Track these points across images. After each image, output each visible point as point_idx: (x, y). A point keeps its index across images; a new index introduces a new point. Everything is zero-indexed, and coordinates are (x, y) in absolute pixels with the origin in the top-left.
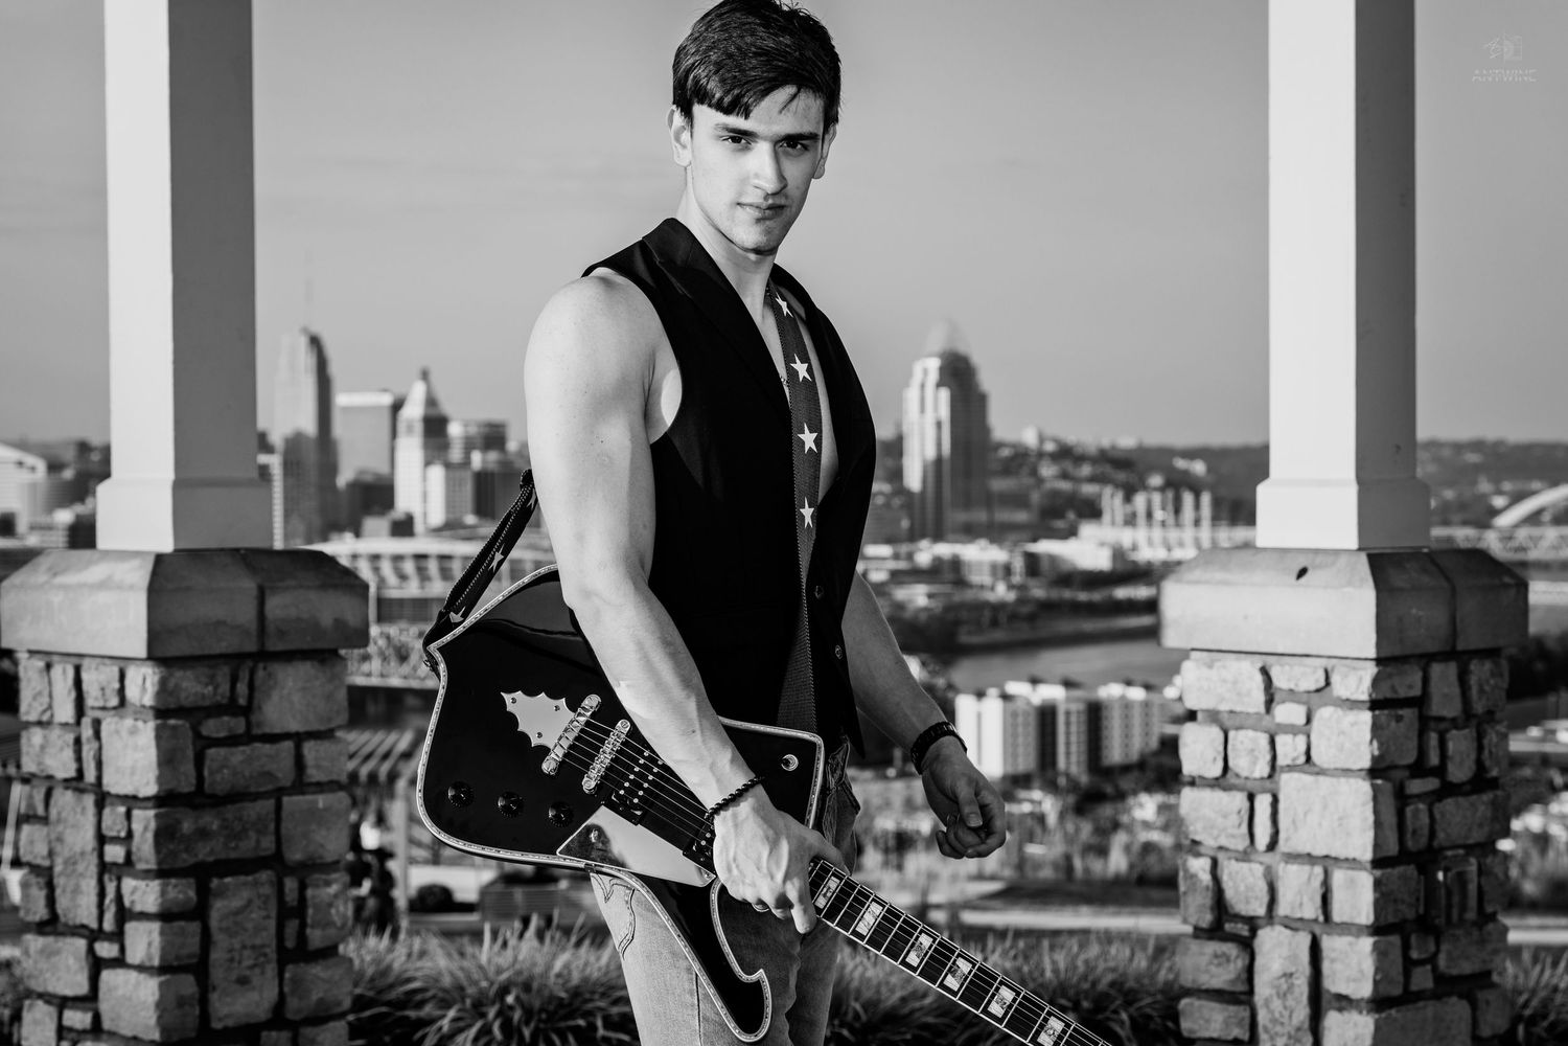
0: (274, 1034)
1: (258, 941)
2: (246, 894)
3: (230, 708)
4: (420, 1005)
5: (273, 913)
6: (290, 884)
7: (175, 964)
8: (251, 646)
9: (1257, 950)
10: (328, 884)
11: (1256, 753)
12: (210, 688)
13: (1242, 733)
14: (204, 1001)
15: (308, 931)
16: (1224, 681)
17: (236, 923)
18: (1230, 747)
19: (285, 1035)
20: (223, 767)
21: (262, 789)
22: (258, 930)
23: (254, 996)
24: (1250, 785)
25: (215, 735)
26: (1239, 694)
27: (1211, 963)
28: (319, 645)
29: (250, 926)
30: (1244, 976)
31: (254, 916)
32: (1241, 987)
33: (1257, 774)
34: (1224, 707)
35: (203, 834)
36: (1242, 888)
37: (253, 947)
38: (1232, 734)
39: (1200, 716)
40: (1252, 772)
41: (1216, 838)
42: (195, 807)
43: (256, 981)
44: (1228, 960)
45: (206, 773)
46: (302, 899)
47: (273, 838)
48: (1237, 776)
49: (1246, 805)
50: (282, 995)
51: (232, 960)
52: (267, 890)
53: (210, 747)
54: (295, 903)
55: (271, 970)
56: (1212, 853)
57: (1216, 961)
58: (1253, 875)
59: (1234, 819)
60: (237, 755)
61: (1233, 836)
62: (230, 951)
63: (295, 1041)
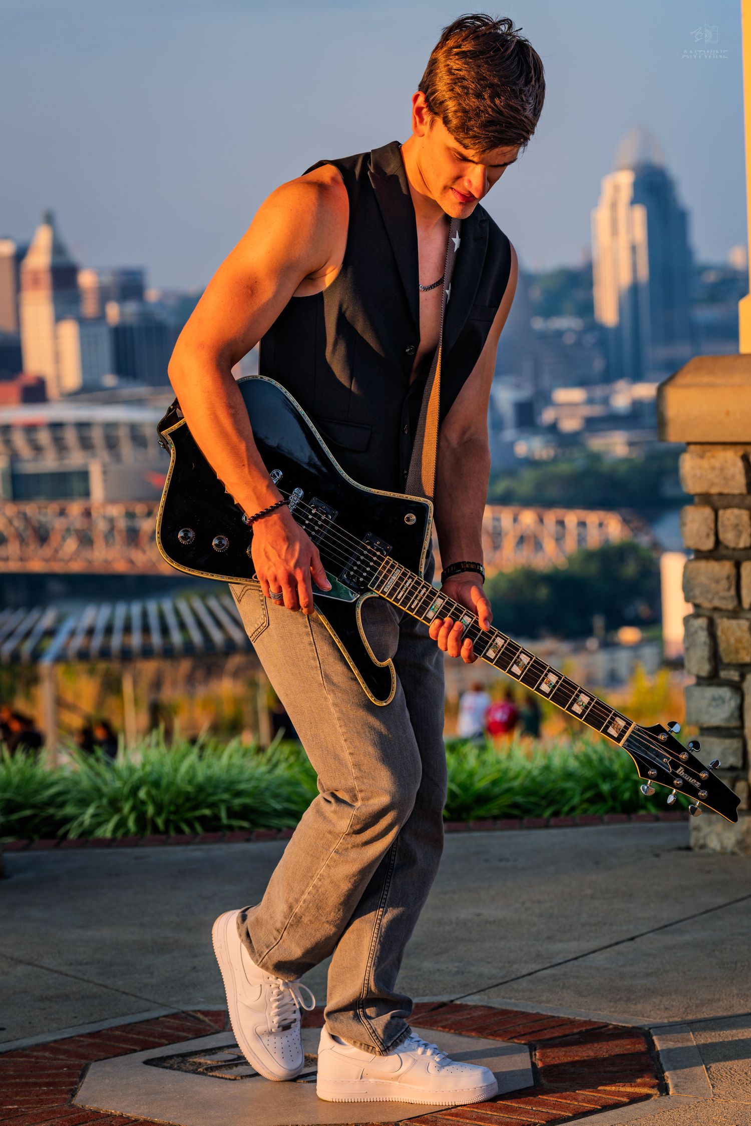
4: (62, 805)
9: (746, 691)
11: (740, 528)
13: (729, 512)
16: (713, 468)
18: (720, 523)
24: (737, 554)
26: (725, 479)
27: (710, 705)
30: (737, 714)
32: (734, 723)
33: (742, 545)
34: (714, 490)
36: (732, 641)
38: (721, 513)
39: (696, 499)
40: (738, 543)
41: (711, 601)
44: (724, 701)
48: (727, 547)
49: (733, 571)
56: (708, 613)
57: (714, 703)
58: (741, 629)
59: (724, 584)
61: (724, 598)
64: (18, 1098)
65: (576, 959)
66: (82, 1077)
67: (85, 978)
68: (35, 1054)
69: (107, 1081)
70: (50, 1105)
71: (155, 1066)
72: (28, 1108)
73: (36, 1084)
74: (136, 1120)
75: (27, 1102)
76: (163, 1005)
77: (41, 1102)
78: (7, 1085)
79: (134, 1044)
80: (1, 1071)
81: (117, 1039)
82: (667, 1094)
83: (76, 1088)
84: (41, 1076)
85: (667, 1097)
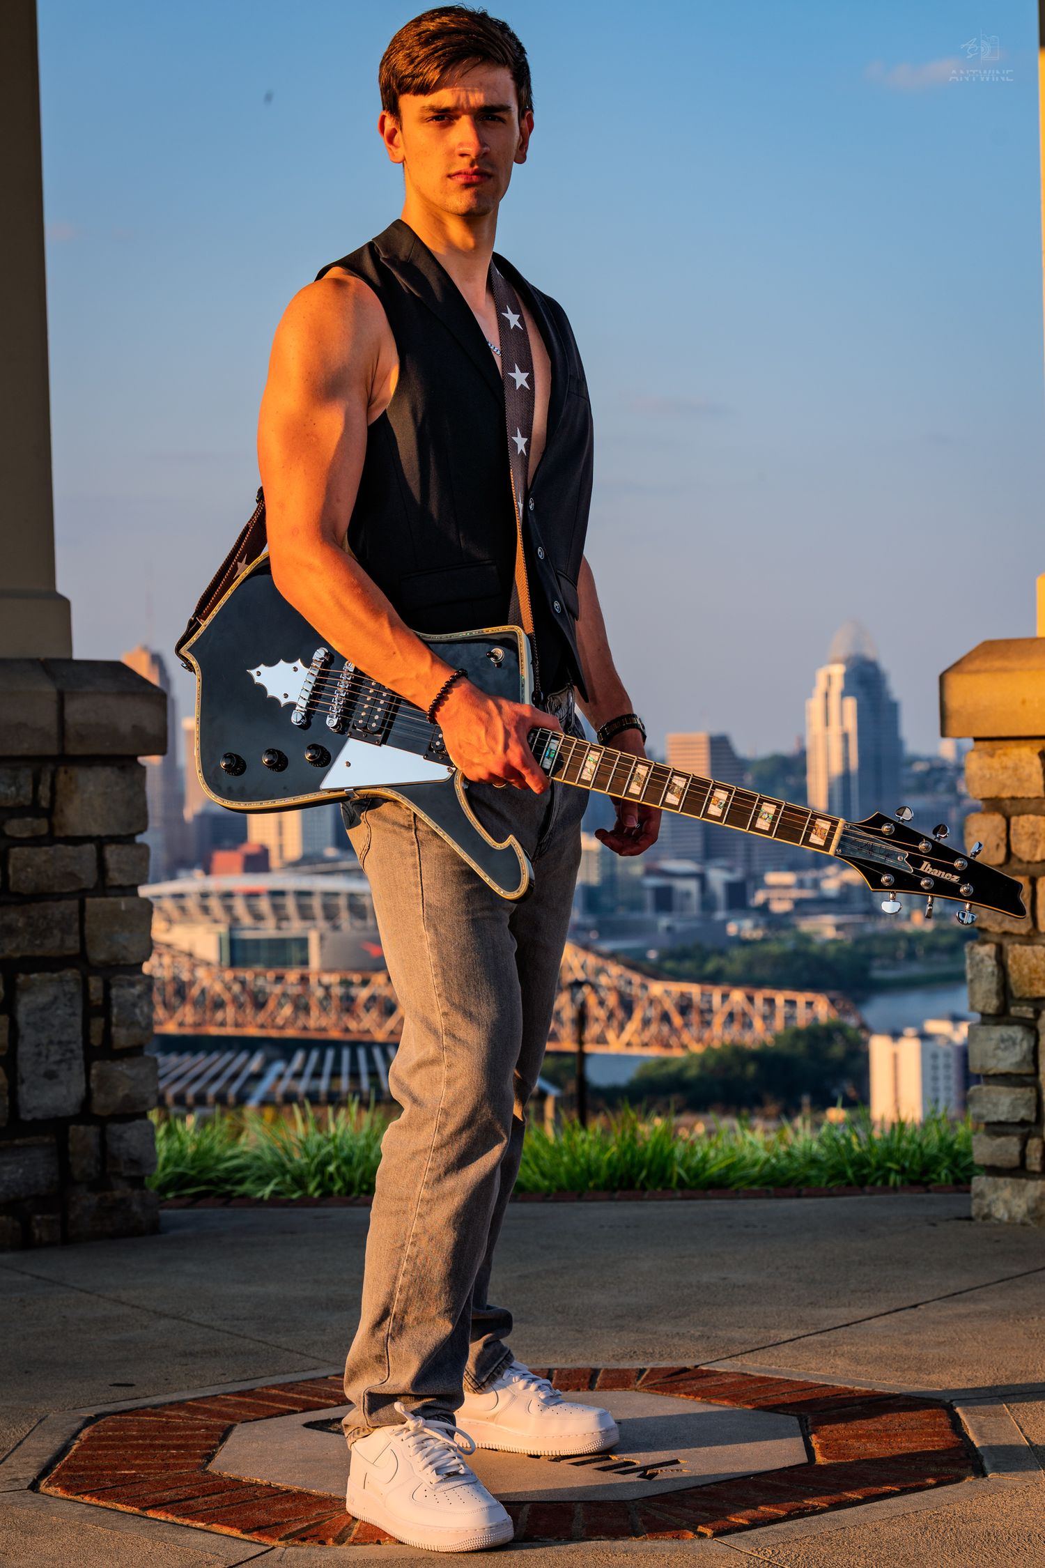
0: (82, 1128)
1: (65, 1038)
2: (52, 991)
3: (33, 810)
5: (79, 1011)
6: (95, 983)
8: (52, 749)
9: (1041, 1030)
10: (132, 985)
11: (1037, 836)
12: (13, 789)
13: (1023, 819)
14: (13, 1093)
15: (114, 1029)
16: (1005, 768)
17: (42, 1019)
18: (1012, 832)
19: (93, 1130)
20: (27, 866)
21: (67, 890)
22: (65, 1026)
23: (63, 1090)
24: (1031, 868)
25: (18, 835)
26: (1020, 780)
27: (997, 1048)
28: (119, 751)
29: (56, 1022)
30: (1030, 1057)
31: (59, 1012)
32: (1027, 1069)
33: (1038, 858)
34: (1006, 794)
35: (9, 930)
36: (1026, 971)
37: (60, 1043)
38: (1013, 820)
39: (984, 805)
40: (1034, 855)
41: (1000, 924)
42: (1, 905)
43: (63, 1075)
44: (1014, 1043)
45: (10, 872)
46: (107, 998)
47: (78, 938)
48: (1020, 861)
50: (88, 1089)
51: (39, 1054)
52: (72, 988)
53: (14, 846)
54: (100, 1002)
55: (78, 1065)
56: (996, 939)
57: (1002, 1046)
58: (1036, 956)
60: (40, 855)
61: (1016, 920)
62: (38, 1046)
63: (102, 1136)
64: (138, 1462)
65: (847, 1325)
66: (223, 1439)
67: (242, 1334)
68: (167, 1413)
69: (254, 1445)
70: (178, 1471)
71: (317, 1429)
72: (149, 1474)
73: (163, 1447)
74: (287, 1491)
75: (149, 1467)
76: (334, 1364)
77: (167, 1467)
78: (125, 1447)
79: (294, 1405)
80: (121, 1430)
81: (273, 1398)
82: (985, 1475)
83: (214, 1453)
84: (171, 1438)
85: (985, 1479)
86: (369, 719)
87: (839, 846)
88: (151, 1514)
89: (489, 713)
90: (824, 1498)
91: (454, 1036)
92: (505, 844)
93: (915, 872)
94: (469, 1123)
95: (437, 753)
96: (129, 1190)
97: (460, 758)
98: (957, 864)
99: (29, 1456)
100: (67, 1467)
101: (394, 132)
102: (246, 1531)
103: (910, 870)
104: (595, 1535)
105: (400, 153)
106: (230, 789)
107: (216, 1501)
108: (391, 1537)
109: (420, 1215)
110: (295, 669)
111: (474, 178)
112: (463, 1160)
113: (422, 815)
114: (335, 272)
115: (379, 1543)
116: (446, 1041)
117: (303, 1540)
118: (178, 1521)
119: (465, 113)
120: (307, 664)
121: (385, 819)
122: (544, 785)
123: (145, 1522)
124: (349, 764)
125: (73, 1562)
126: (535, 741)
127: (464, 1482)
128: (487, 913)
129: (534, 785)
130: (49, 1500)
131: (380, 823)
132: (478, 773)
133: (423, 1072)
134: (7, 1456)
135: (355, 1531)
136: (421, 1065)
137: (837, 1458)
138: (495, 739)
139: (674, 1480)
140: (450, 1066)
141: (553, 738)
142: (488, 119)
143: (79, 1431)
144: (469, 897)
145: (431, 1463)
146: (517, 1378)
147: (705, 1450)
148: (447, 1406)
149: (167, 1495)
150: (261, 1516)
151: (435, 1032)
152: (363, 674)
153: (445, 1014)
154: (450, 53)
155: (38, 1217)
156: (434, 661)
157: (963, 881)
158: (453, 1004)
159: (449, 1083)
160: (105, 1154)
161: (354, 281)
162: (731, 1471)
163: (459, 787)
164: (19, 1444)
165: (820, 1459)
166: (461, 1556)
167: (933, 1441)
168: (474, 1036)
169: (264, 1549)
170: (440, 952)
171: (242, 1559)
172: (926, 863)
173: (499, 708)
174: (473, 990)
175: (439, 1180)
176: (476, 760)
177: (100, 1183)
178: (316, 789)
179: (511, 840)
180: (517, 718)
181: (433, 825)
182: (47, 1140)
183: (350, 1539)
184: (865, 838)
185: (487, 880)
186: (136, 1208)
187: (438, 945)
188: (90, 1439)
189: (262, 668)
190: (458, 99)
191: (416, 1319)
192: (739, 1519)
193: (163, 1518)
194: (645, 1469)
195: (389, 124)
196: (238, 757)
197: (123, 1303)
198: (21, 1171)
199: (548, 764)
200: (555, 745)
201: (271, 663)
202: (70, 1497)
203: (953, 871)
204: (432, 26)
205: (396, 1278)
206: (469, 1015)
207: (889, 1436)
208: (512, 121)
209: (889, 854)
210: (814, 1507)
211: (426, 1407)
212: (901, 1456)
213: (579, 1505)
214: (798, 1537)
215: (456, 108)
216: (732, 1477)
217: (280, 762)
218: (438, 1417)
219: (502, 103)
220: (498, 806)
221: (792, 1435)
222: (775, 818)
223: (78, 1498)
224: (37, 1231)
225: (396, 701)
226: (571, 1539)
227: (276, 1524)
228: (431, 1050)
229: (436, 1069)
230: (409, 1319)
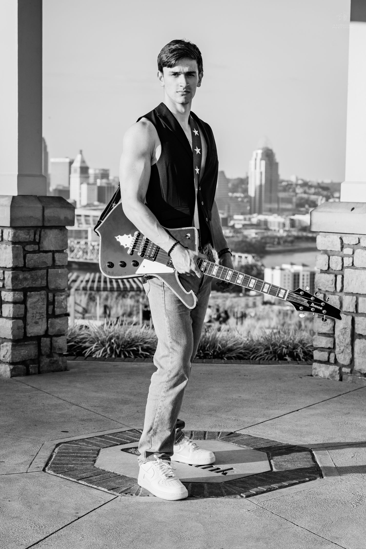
0: (45, 339)
1: (41, 311)
2: (38, 297)
3: (34, 242)
5: (45, 303)
6: (51, 295)
7: (17, 317)
8: (40, 224)
9: (336, 321)
10: (61, 295)
12: (28, 236)
13: (334, 257)
14: (25, 328)
15: (55, 309)
16: (329, 241)
17: (34, 306)
18: (330, 261)
19: (48, 339)
20: (31, 259)
21: (43, 267)
22: (41, 308)
23: (40, 327)
25: (29, 250)
26: (333, 245)
28: (60, 225)
29: (39, 307)
30: (332, 329)
31: (39, 304)
32: (331, 332)
33: (338, 269)
34: (329, 249)
35: (25, 279)
37: (39, 313)
38: (331, 257)
39: (322, 251)
41: (325, 288)
42: (23, 271)
43: (40, 323)
44: (328, 324)
45: (26, 261)
46: (54, 300)
47: (46, 281)
49: (334, 278)
50: (47, 327)
51: (33, 316)
52: (44, 296)
53: (28, 253)
54: (52, 301)
55: (45, 320)
56: (324, 292)
57: (324, 325)
58: (336, 299)
59: (331, 282)
60: (36, 256)
61: (330, 287)
62: (33, 314)
63: (51, 341)
64: (74, 462)
65: (278, 417)
66: (98, 454)
67: (98, 412)
68: (80, 443)
69: (107, 457)
70: (86, 466)
71: (125, 451)
72: (78, 467)
73: (80, 457)
74: (119, 475)
75: (77, 464)
77: (82, 464)
78: (69, 456)
79: (117, 442)
80: (67, 450)
81: (110, 439)
82: (323, 478)
83: (96, 459)
84: (82, 453)
85: (323, 479)
86: (150, 253)
87: (288, 298)
88: (80, 482)
89: (186, 254)
90: (277, 484)
91: (173, 349)
92: (190, 293)
93: (309, 306)
94: (177, 375)
95: (170, 265)
96: (58, 357)
97: (177, 267)
98: (322, 304)
99: (41, 458)
100: (53, 463)
101: (162, 77)
102: (109, 490)
103: (308, 305)
104: (211, 496)
105: (163, 84)
106: (109, 272)
107: (99, 478)
108: (152, 494)
109: (162, 401)
110: (129, 237)
111: (185, 93)
112: (175, 385)
113: (165, 283)
114: (144, 119)
115: (148, 496)
116: (171, 350)
117: (126, 494)
118: (89, 485)
119: (182, 74)
120: (133, 236)
121: (155, 283)
122: (201, 276)
123: (79, 485)
124: (144, 267)
125: (60, 499)
126: (199, 262)
127: (174, 479)
128: (184, 313)
129: (199, 275)
130: (49, 475)
131: (153, 284)
132: (182, 272)
133: (164, 359)
134: (34, 458)
135: (141, 491)
136: (163, 357)
137: (279, 469)
138: (187, 262)
139: (232, 475)
140: (172, 358)
141: (204, 262)
142: (189, 75)
143: (55, 449)
144: (179, 308)
145: (164, 473)
146: (186, 441)
147: (240, 464)
148: (168, 455)
149: (84, 475)
150: (113, 485)
151: (168, 348)
152: (149, 240)
153: (171, 342)
154: (178, 56)
155: (31, 366)
156: (170, 237)
157: (323, 309)
158: (173, 339)
159: (171, 362)
160: (52, 347)
161: (148, 122)
162: (248, 473)
163: (177, 275)
164: (37, 454)
165: (274, 470)
166: (173, 502)
167: (307, 464)
168: (179, 350)
169: (115, 496)
170: (170, 324)
171: (109, 500)
172: (313, 303)
173: (188, 252)
174: (179, 335)
175: (168, 391)
176: (182, 268)
177: (50, 356)
178: (135, 274)
179: (191, 291)
180: (194, 256)
181: (168, 286)
182: (35, 342)
183: (140, 494)
184: (295, 295)
185: (184, 303)
186: (60, 363)
187: (169, 322)
188: (58, 453)
189: (119, 236)
190: (180, 70)
191: (160, 430)
192: (253, 491)
193: (84, 484)
194: (223, 471)
195: (160, 74)
196: (111, 263)
197: (60, 399)
198: (27, 352)
199: (202, 269)
200: (205, 264)
201: (122, 235)
202: (55, 474)
203: (321, 306)
204: (173, 47)
205: (154, 418)
206: (178, 343)
207: (294, 461)
208: (196, 76)
209: (302, 301)
210: (274, 488)
211: (163, 456)
212: (298, 469)
213: (206, 484)
214: (270, 499)
215: (180, 72)
216: (249, 475)
217: (124, 265)
218: (166, 459)
219: (193, 71)
220: (188, 279)
221: (265, 460)
222: (269, 289)
223: (58, 475)
224: (31, 370)
225: (158, 249)
226: (204, 497)
227: (118, 488)
228: (166, 353)
229: (167, 358)
230: (158, 431)
